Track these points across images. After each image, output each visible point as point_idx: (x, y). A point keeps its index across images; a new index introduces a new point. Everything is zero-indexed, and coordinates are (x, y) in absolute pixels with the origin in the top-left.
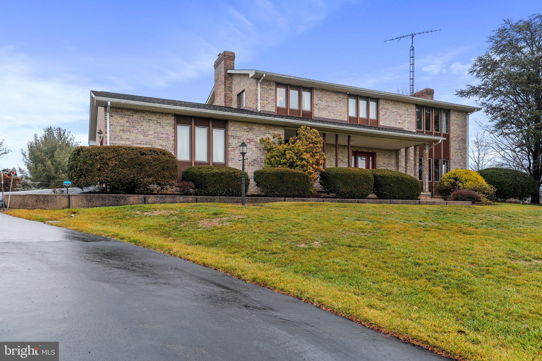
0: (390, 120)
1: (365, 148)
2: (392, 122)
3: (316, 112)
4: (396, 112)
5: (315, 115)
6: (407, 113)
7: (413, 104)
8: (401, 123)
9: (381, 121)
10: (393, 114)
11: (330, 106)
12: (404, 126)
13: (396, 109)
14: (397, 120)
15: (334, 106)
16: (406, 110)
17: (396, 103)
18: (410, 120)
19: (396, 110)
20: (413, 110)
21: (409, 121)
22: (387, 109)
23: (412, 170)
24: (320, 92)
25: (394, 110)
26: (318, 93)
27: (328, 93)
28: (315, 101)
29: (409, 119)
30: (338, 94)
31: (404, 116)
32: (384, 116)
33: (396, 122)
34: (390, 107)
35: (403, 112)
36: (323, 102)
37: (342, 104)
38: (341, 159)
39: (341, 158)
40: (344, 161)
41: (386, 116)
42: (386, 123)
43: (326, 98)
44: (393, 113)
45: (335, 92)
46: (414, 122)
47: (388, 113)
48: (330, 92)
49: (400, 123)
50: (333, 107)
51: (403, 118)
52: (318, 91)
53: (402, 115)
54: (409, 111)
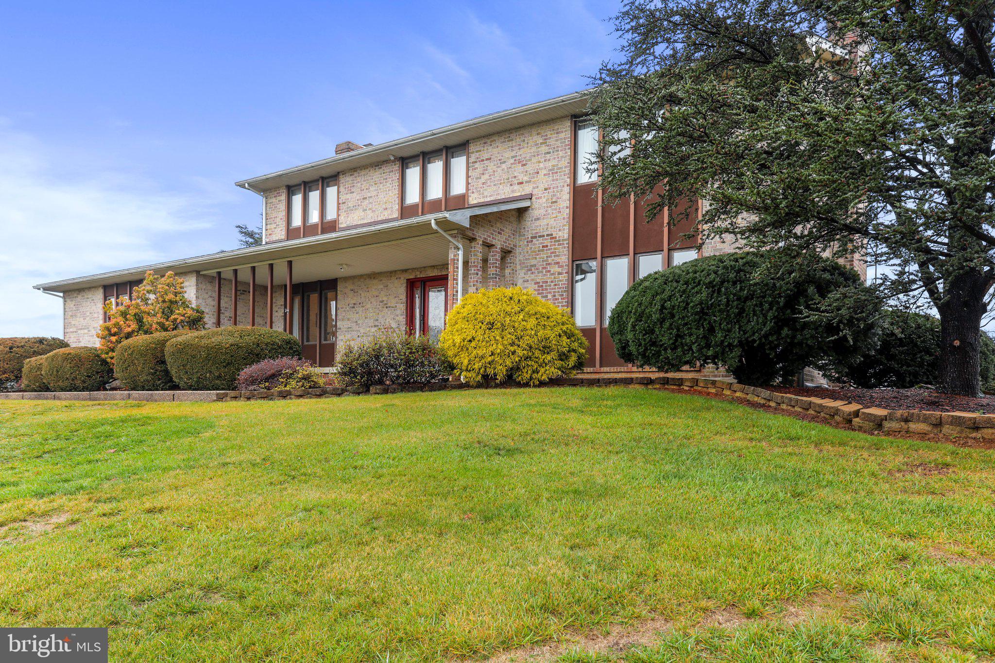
0: (494, 185)
1: (433, 267)
2: (501, 187)
3: (342, 218)
4: (512, 157)
5: (342, 223)
6: (544, 149)
7: (562, 117)
8: (527, 182)
9: (473, 193)
10: (504, 166)
11: (366, 198)
12: (534, 188)
13: (512, 150)
14: (515, 177)
15: (374, 193)
16: (541, 144)
17: (513, 136)
18: (553, 166)
19: (513, 154)
20: (562, 135)
21: (550, 170)
22: (487, 159)
23: (556, 299)
24: (351, 175)
25: (508, 154)
26: (347, 179)
27: (363, 173)
28: (343, 197)
29: (549, 164)
30: (381, 168)
31: (534, 160)
32: (480, 178)
33: (511, 185)
34: (495, 151)
35: (534, 149)
36: (355, 194)
37: (388, 185)
38: (385, 302)
39: (385, 299)
40: (389, 305)
41: (486, 177)
42: (486, 193)
43: (359, 185)
44: (505, 162)
45: (376, 166)
46: (566, 167)
47: (491, 166)
48: (367, 168)
49: (522, 183)
50: (371, 197)
51: (530, 168)
52: (347, 175)
53: (530, 160)
54: (552, 142)
